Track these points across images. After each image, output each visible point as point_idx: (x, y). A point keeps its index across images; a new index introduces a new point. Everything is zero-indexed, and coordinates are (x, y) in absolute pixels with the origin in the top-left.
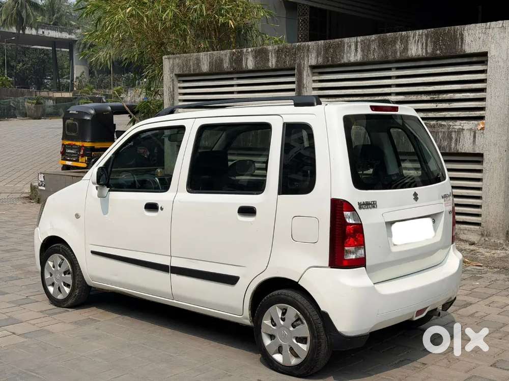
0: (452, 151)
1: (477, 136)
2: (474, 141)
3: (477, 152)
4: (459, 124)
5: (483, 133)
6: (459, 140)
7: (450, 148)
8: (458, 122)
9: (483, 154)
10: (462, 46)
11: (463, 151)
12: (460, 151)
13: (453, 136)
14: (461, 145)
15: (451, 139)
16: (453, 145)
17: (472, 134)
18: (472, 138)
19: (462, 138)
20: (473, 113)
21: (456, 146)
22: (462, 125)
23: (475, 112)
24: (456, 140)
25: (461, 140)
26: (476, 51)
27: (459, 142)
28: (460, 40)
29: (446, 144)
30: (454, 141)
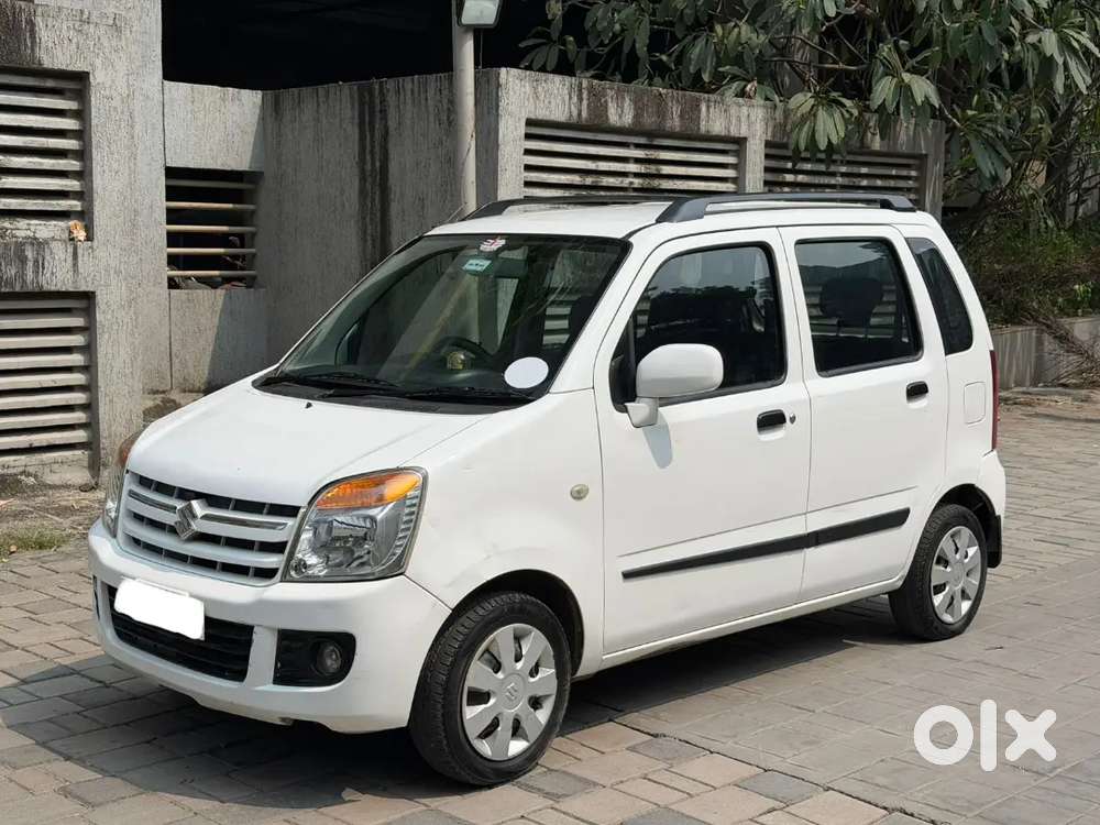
0: (30, 288)
1: (80, 255)
2: (75, 265)
3: (83, 288)
4: (25, 227)
5: (91, 247)
6: (43, 264)
7: (24, 281)
8: (22, 223)
9: (93, 293)
10: (33, 50)
11: (53, 288)
12: (46, 288)
13: (29, 253)
14: (48, 275)
15: (23, 260)
16: (30, 275)
17: (70, 250)
18: (70, 260)
19: (48, 258)
20: (54, 202)
21: (37, 277)
22: (32, 228)
23: (60, 202)
24: (36, 261)
25: (46, 263)
26: (64, 67)
27: (43, 268)
28: (28, 34)
29: (13, 272)
30: (30, 264)
